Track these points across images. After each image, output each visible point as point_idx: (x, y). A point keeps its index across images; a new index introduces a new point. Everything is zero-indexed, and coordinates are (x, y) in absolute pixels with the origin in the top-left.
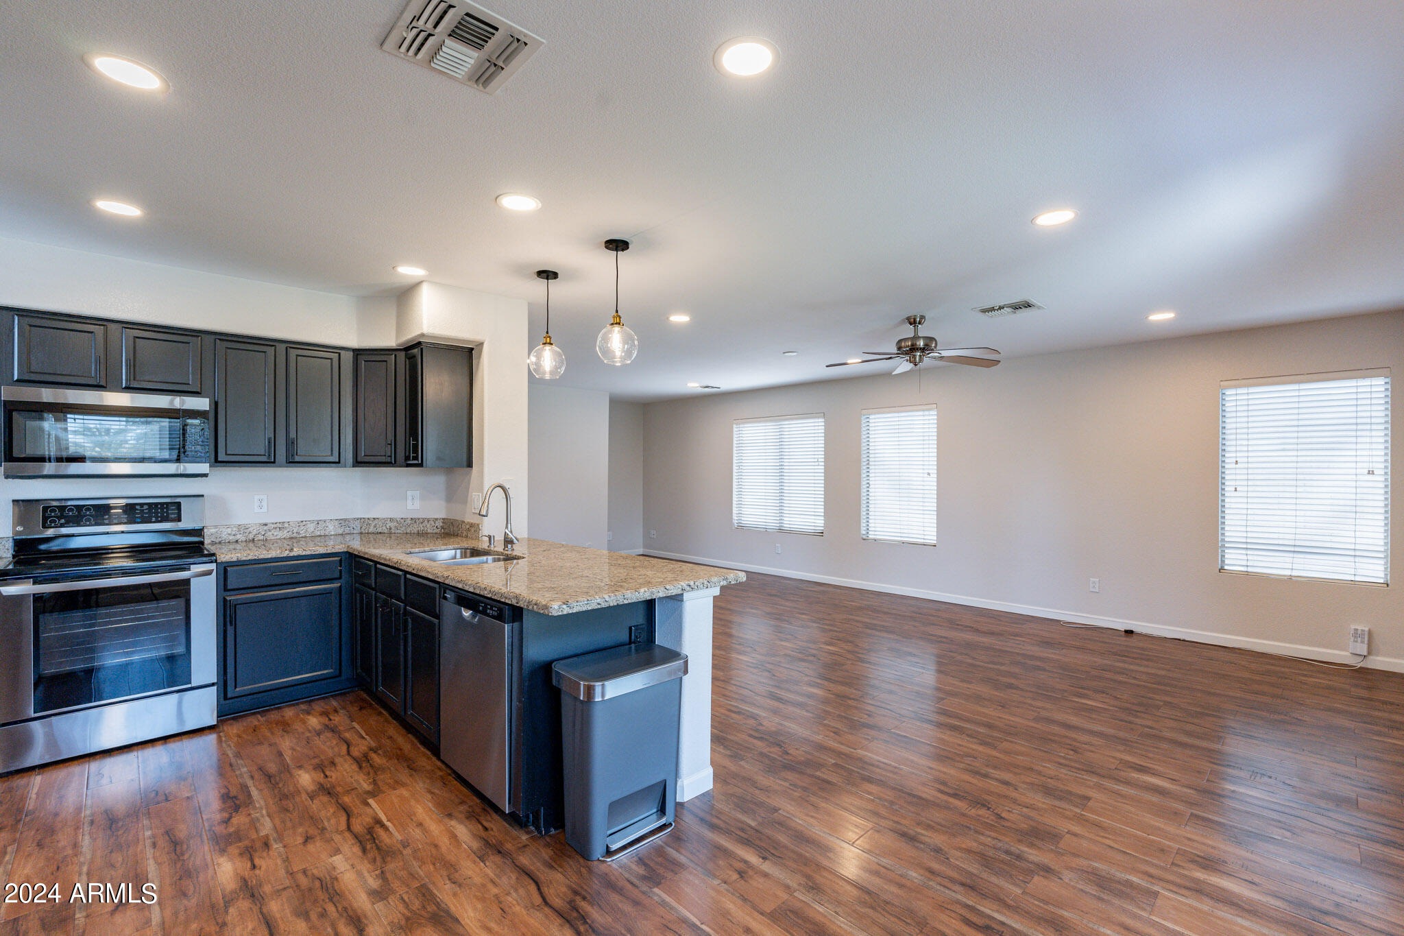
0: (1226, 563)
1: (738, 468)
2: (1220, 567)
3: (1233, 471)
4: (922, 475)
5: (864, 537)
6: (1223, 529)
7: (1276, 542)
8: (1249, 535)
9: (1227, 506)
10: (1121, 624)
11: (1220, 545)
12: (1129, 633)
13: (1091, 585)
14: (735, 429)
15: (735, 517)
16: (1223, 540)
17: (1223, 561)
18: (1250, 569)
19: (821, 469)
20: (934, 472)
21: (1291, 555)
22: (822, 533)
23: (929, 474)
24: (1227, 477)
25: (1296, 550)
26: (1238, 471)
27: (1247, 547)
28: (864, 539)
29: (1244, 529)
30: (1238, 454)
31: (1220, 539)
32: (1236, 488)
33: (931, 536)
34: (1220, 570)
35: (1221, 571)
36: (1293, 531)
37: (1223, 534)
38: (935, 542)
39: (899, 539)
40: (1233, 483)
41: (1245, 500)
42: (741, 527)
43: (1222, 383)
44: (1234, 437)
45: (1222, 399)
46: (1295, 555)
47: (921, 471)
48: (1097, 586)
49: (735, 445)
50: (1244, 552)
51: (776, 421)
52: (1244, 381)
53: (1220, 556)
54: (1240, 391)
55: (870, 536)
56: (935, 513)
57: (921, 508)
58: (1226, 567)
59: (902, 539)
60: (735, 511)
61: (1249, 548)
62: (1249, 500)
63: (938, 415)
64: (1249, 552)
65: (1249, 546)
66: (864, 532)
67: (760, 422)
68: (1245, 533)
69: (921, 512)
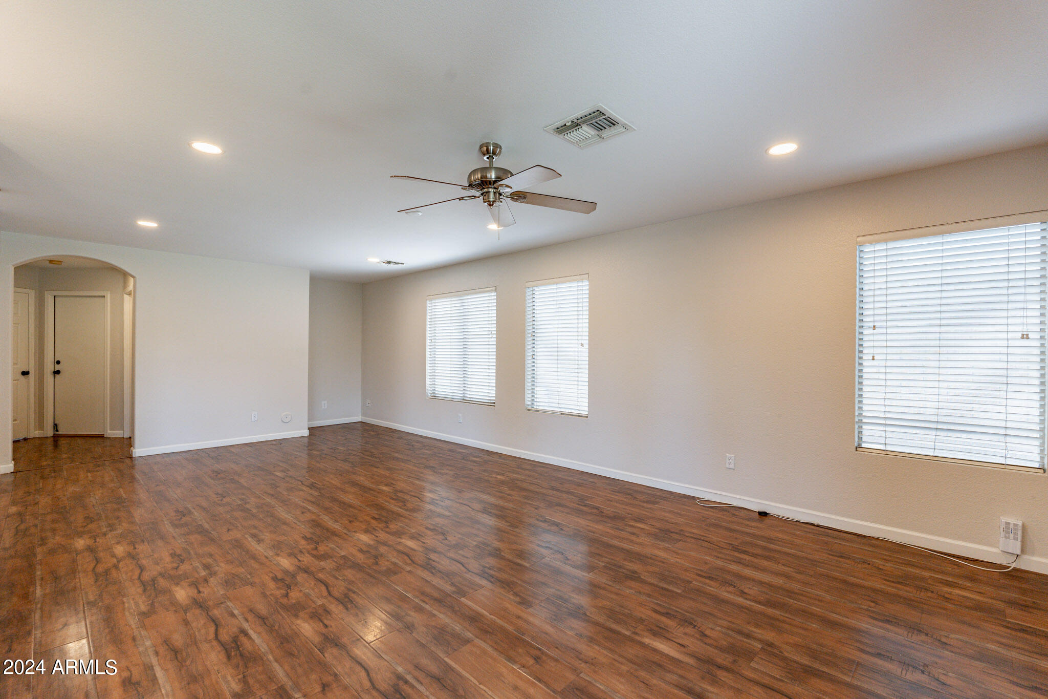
0: (863, 440)
1: (430, 341)
2: (856, 444)
3: (871, 338)
4: (576, 346)
5: (529, 407)
6: (860, 402)
7: (917, 417)
8: (888, 409)
9: (865, 376)
10: (755, 504)
11: (857, 420)
12: (763, 514)
13: (728, 461)
14: (428, 305)
15: (428, 387)
16: (860, 415)
17: (860, 438)
18: (888, 448)
19: (493, 341)
20: (586, 343)
21: (934, 432)
22: (494, 403)
23: (582, 345)
24: (865, 344)
25: (937, 427)
26: (876, 338)
27: (885, 422)
28: (529, 410)
29: (882, 402)
30: (877, 318)
31: (857, 414)
32: (873, 357)
33: (583, 407)
34: (856, 447)
35: (858, 449)
36: (935, 405)
37: (860, 408)
38: (587, 413)
39: (557, 410)
40: (871, 351)
41: (883, 370)
42: (434, 397)
43: (859, 239)
44: (871, 299)
45: (860, 257)
46: (939, 433)
47: (576, 342)
48: (733, 462)
49: (428, 320)
50: (882, 428)
51: (457, 296)
52: (882, 235)
53: (856, 433)
54: (879, 247)
55: (535, 407)
56: (587, 384)
57: (576, 379)
58: (864, 445)
59: (560, 410)
60: (428, 382)
61: (888, 425)
62: (889, 370)
63: (590, 285)
64: (888, 429)
65: (888, 422)
66: (529, 403)
67: (446, 297)
68: (883, 407)
69: (576, 383)
